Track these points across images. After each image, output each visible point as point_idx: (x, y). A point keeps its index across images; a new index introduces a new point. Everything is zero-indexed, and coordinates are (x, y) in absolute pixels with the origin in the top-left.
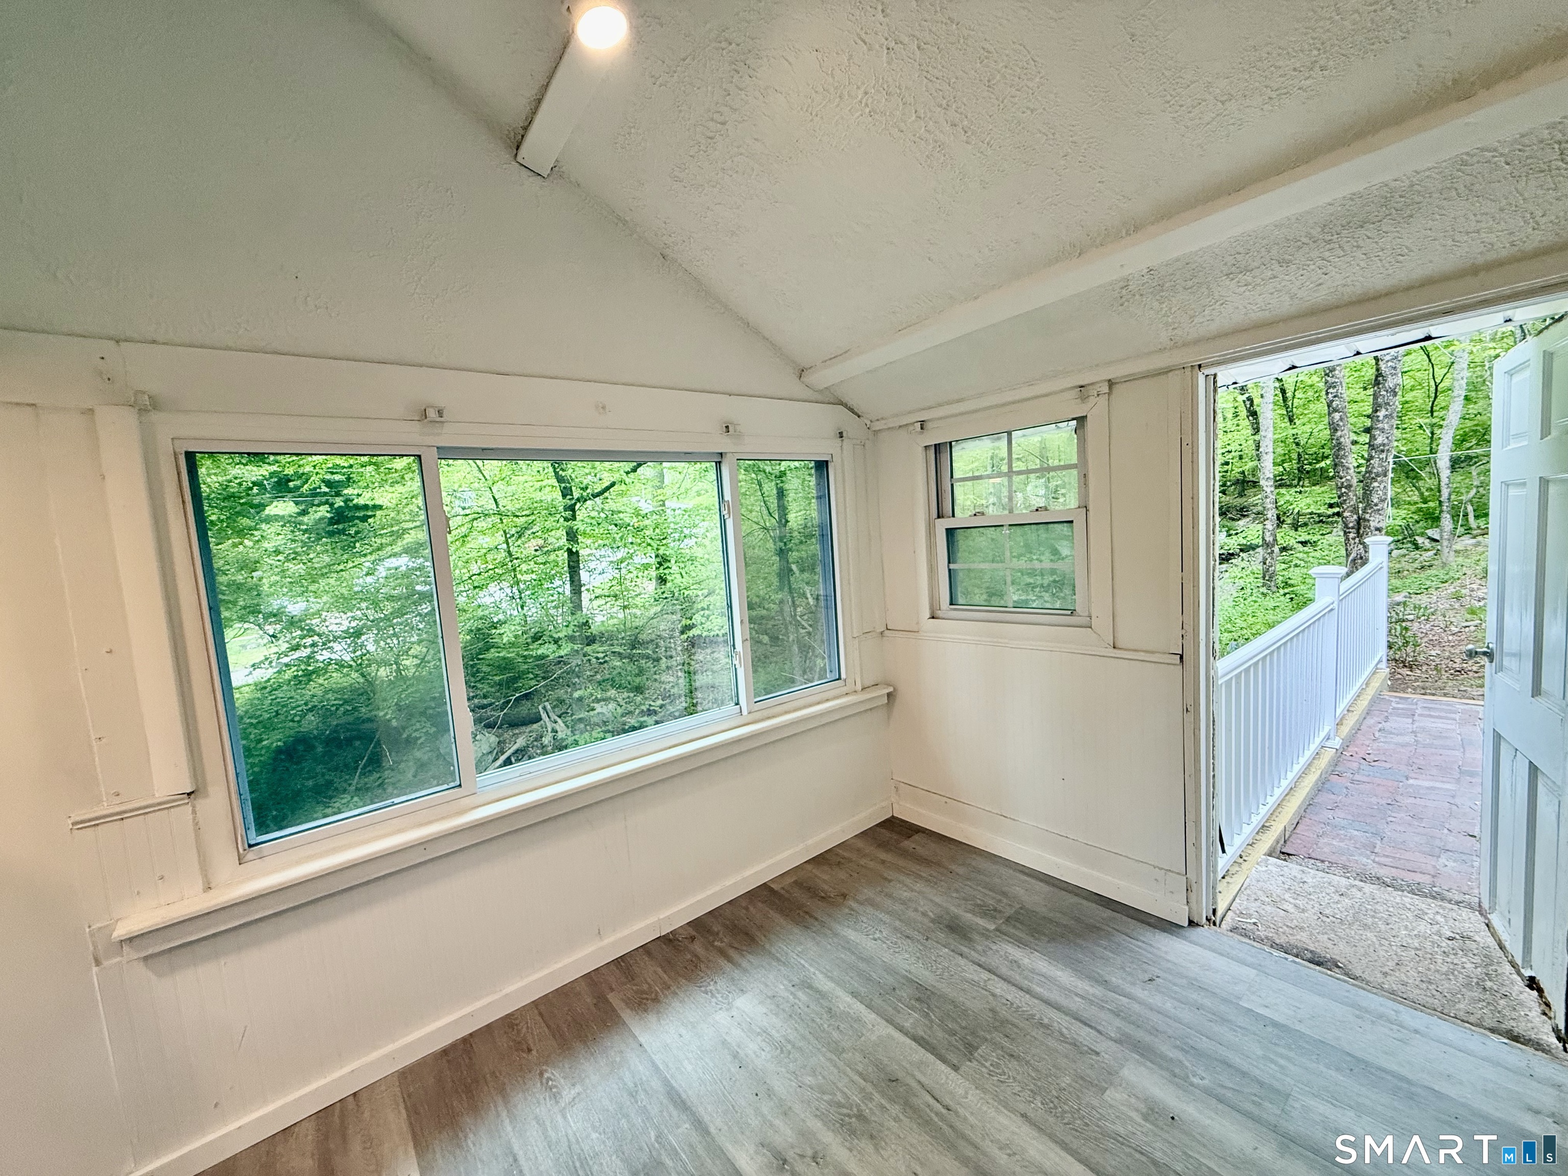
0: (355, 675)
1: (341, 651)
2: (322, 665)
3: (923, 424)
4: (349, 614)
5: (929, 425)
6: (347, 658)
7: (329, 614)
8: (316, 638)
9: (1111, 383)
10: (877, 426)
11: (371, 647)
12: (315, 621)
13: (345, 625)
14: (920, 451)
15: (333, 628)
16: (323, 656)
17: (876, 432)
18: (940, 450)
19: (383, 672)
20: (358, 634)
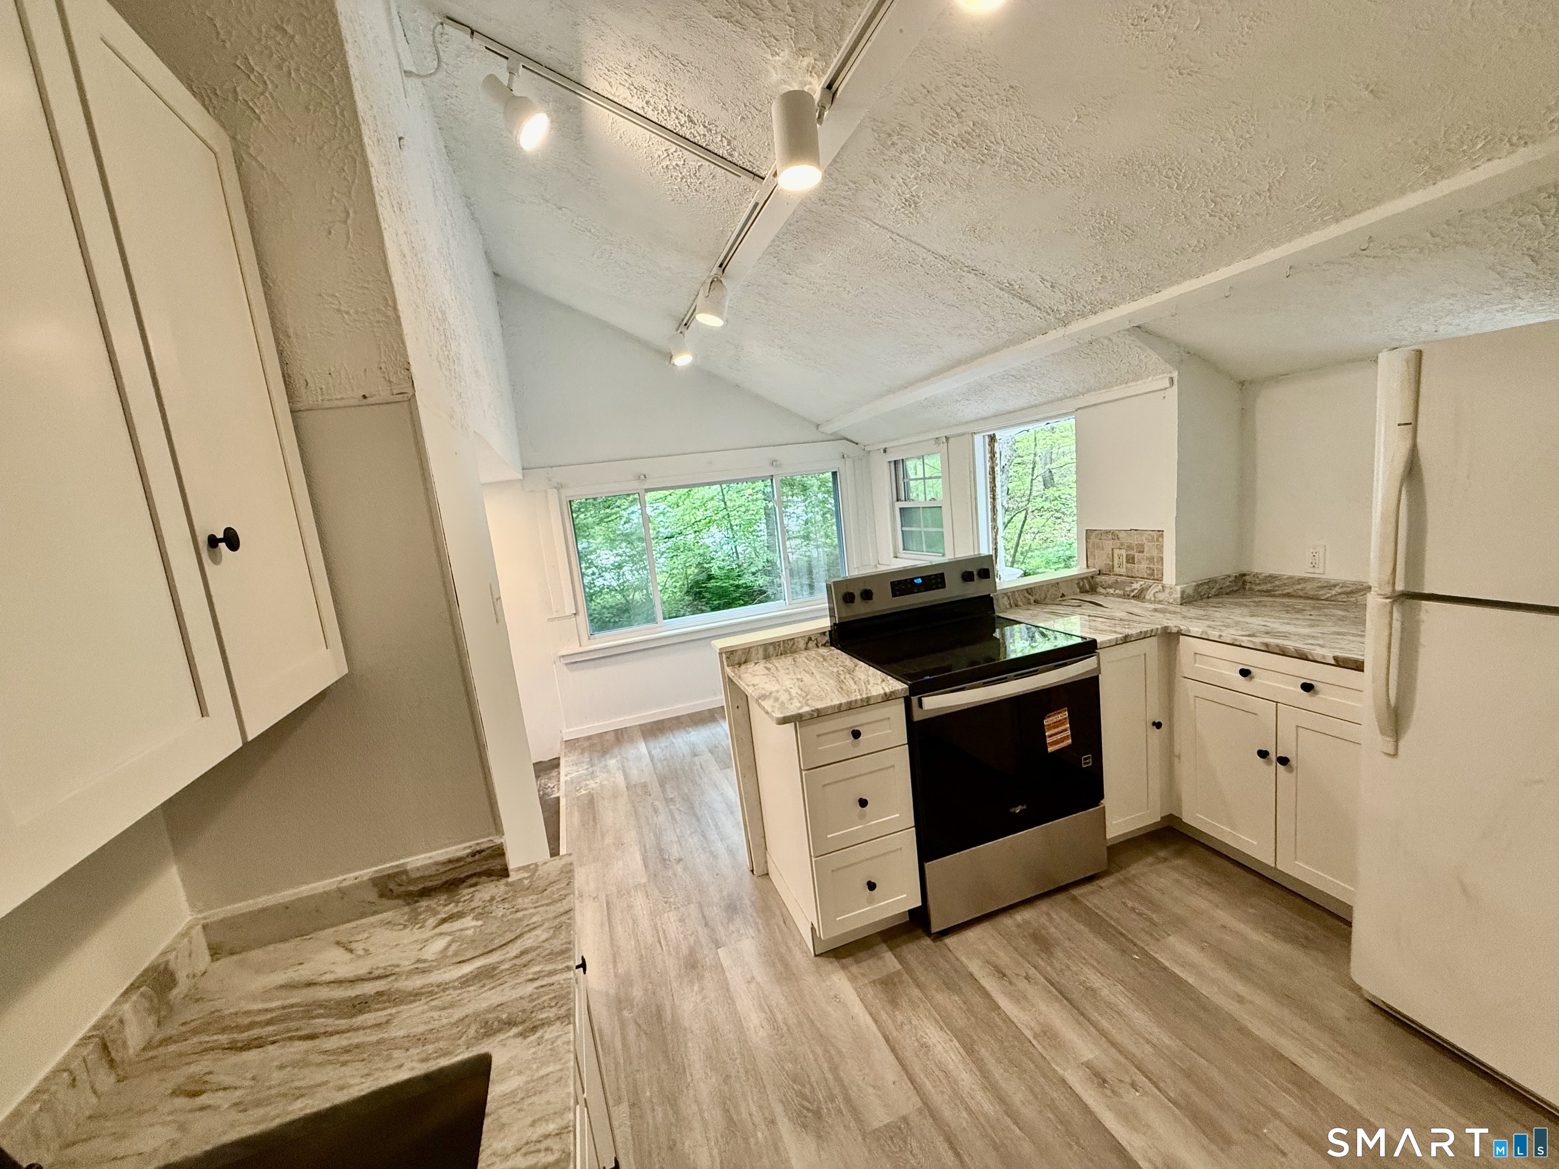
0: (619, 596)
1: (610, 579)
2: (598, 589)
3: (885, 451)
4: (615, 552)
5: (888, 450)
6: (614, 584)
7: (602, 552)
8: (594, 569)
9: (947, 438)
10: (867, 449)
11: (629, 577)
12: (592, 557)
13: (612, 559)
14: (886, 465)
15: (604, 562)
16: (599, 582)
17: (869, 452)
18: (897, 465)
19: (638, 596)
20: (620, 567)
